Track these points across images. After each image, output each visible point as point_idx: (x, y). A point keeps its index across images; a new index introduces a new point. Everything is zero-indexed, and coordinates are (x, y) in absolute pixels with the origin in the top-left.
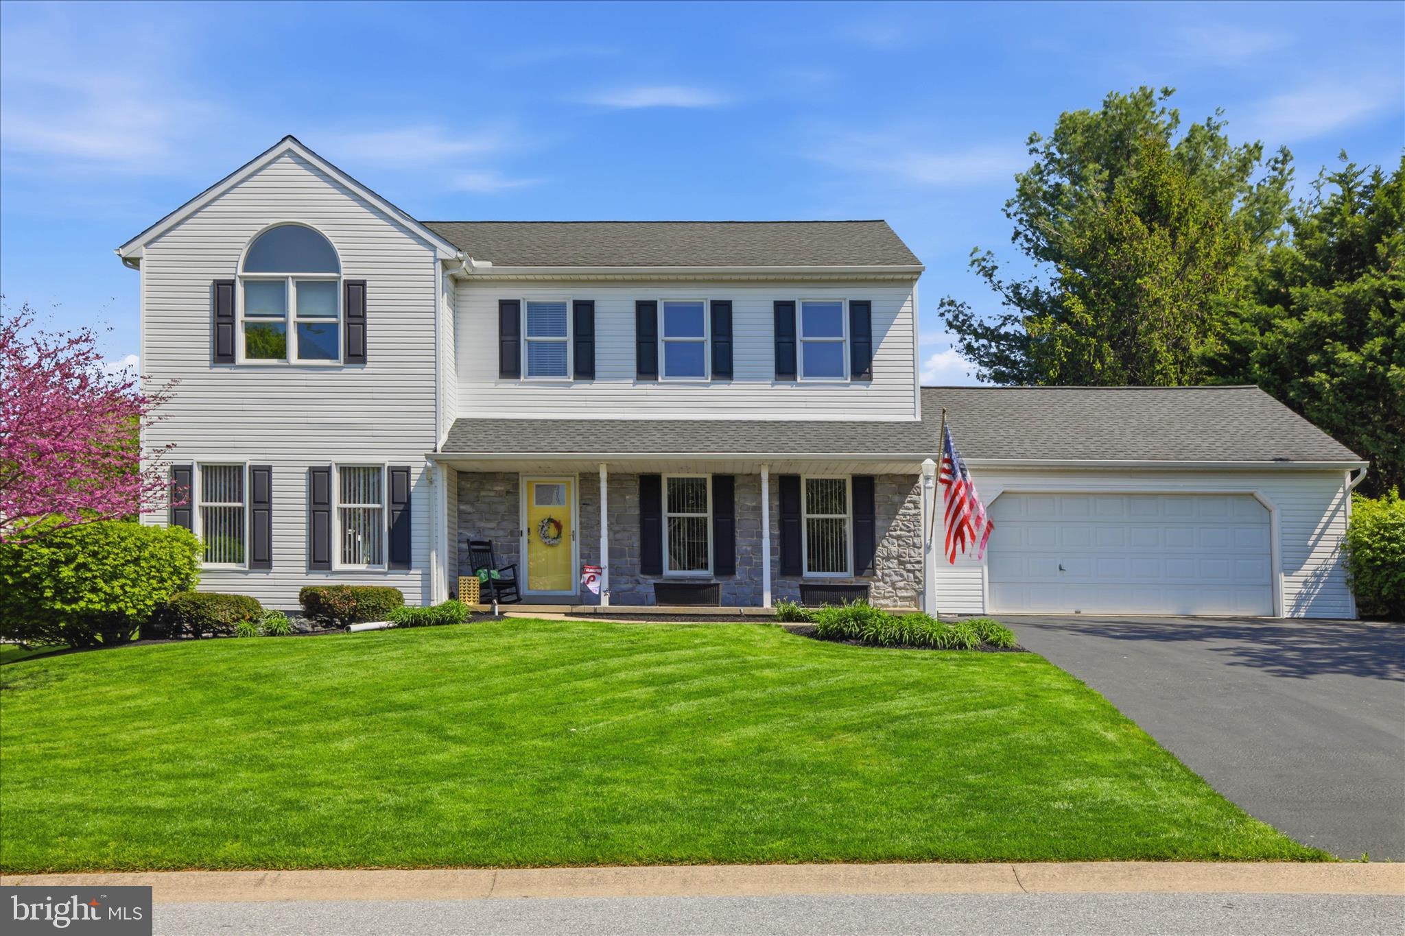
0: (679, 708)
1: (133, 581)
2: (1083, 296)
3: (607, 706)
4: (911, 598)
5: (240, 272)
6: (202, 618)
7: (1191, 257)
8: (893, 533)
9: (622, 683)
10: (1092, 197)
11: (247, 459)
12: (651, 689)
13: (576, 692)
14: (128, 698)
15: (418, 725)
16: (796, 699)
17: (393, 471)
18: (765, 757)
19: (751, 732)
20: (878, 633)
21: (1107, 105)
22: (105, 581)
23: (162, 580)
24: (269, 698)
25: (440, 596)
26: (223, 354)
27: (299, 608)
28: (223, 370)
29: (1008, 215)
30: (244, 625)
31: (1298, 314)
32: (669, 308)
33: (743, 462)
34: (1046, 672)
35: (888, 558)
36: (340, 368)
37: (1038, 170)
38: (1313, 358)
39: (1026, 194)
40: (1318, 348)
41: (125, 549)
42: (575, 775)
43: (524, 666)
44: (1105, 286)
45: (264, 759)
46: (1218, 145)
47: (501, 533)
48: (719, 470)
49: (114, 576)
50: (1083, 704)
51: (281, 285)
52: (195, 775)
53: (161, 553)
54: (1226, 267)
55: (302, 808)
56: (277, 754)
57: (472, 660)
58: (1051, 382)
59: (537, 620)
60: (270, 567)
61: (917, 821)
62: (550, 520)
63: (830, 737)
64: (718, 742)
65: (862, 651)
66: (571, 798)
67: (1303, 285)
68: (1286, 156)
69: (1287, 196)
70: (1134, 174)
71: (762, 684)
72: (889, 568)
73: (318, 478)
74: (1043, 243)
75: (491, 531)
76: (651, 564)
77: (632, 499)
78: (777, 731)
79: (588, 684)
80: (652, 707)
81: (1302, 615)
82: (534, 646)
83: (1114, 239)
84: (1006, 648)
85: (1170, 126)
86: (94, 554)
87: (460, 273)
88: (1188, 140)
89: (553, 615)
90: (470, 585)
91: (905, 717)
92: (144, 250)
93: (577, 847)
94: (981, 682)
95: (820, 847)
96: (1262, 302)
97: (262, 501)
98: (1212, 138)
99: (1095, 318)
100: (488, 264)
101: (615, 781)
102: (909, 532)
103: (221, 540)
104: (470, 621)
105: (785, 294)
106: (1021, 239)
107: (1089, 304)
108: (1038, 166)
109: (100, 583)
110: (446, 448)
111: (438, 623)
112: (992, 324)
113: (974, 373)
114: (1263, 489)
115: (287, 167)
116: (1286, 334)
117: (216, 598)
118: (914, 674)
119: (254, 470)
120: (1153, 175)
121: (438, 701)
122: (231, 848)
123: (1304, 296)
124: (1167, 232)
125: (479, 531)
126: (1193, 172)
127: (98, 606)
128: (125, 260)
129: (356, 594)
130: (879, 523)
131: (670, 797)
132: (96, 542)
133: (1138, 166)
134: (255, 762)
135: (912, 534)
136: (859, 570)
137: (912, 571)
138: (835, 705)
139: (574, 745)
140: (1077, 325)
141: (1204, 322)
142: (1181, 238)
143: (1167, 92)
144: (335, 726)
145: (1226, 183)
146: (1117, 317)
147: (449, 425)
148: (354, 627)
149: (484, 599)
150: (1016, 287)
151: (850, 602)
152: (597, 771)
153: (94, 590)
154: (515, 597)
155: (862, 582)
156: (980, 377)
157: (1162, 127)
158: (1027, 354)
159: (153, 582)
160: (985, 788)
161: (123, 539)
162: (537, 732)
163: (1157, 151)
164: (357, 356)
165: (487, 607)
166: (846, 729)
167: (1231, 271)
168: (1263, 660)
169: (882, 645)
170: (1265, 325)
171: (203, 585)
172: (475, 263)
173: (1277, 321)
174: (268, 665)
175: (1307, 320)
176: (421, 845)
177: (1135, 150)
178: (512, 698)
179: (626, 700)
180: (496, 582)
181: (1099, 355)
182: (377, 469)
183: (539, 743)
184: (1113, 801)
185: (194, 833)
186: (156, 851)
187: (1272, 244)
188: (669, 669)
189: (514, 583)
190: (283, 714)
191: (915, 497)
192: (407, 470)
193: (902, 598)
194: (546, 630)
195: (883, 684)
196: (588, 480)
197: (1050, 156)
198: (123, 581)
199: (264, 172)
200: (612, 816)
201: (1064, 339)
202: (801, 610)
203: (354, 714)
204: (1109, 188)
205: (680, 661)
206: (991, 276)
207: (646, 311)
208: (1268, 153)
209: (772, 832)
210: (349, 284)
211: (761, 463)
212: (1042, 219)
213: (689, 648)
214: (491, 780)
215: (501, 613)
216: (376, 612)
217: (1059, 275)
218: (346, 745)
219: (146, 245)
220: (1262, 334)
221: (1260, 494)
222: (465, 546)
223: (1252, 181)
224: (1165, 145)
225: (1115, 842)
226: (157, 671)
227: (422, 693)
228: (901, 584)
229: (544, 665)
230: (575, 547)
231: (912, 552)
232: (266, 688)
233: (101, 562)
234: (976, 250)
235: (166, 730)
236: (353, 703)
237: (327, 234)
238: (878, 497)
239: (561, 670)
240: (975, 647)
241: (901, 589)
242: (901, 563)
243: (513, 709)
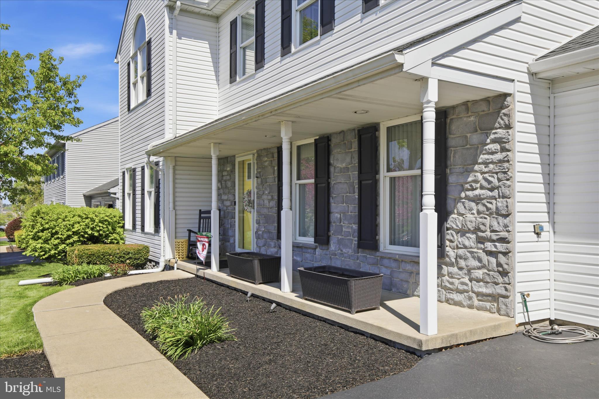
5: (131, 55)
8: (470, 194)
11: (132, 165)
25: (166, 253)
28: (129, 115)
35: (462, 232)
47: (229, 203)
60: (136, 229)
72: (465, 247)
75: (226, 202)
92: (119, 57)
97: (134, 190)
102: (491, 190)
119: (133, 171)
125: (223, 202)
130: (453, 179)
135: (495, 193)
137: (495, 255)
164: (150, 91)
191: (501, 133)
196: (259, 157)
210: (148, 44)
219: (120, 53)
228: (479, 274)
230: (253, 214)
231: (495, 224)
237: (144, 15)
238: (453, 140)
241: (478, 281)
242: (481, 240)
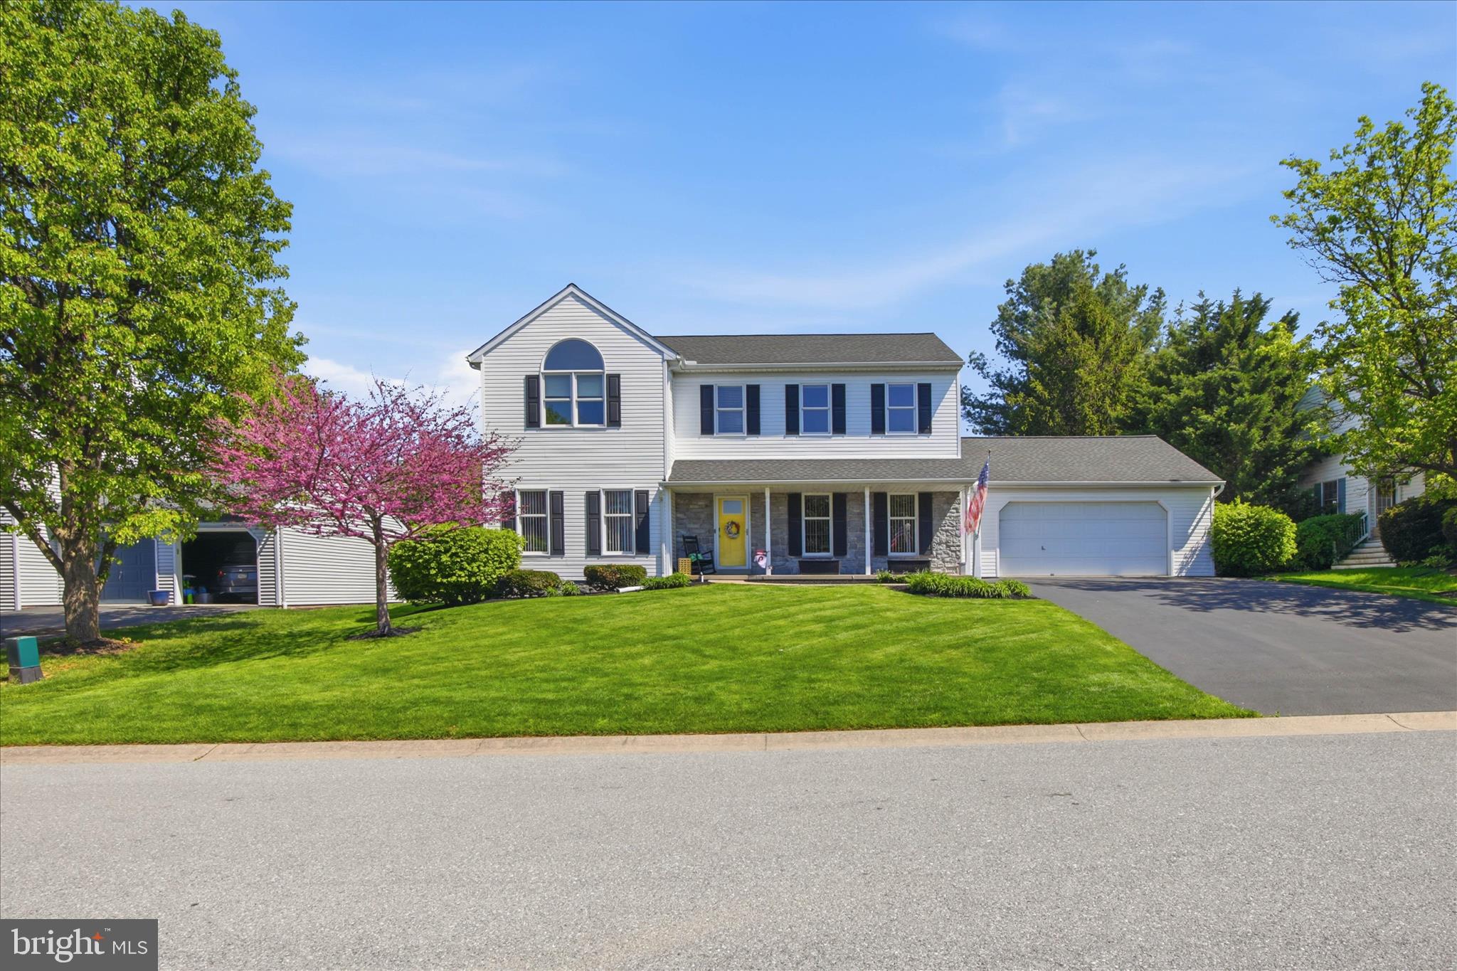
0: (843, 637)
1: (485, 563)
2: (1042, 381)
3: (798, 635)
4: (954, 568)
5: (542, 370)
6: (526, 585)
7: (1106, 357)
8: (943, 528)
9: (802, 621)
10: (1046, 318)
11: (549, 487)
12: (822, 625)
13: (775, 627)
14: (501, 634)
15: (685, 648)
16: (913, 629)
17: (638, 493)
18: (906, 664)
19: (892, 649)
20: (948, 589)
21: (1054, 262)
22: (469, 564)
23: (501, 562)
24: (587, 633)
25: (668, 572)
26: (532, 422)
27: (584, 579)
28: (532, 433)
29: (994, 332)
30: (550, 589)
31: (1177, 391)
32: (806, 389)
33: (854, 484)
34: (1056, 611)
35: (939, 544)
36: (604, 430)
37: (1011, 303)
38: (1185, 418)
39: (1004, 318)
40: (1188, 412)
41: (479, 544)
42: (795, 677)
43: (736, 613)
44: (1055, 374)
45: (599, 669)
46: (1121, 288)
47: (703, 531)
48: (838, 490)
49: (473, 560)
50: (1085, 630)
51: (568, 377)
52: (564, 680)
53: (500, 546)
54: (1128, 363)
55: (636, 699)
56: (608, 666)
57: (703, 607)
58: (1021, 433)
59: (732, 584)
60: (563, 554)
61: (1014, 700)
62: (733, 523)
63: (941, 652)
64: (874, 656)
65: (941, 600)
66: (797, 692)
67: (1178, 374)
68: (1161, 293)
69: (1161, 318)
70: (1072, 304)
71: (888, 621)
72: (941, 549)
73: (592, 499)
74: (1015, 348)
75: (696, 529)
76: (795, 549)
77: (784, 509)
78: (908, 649)
79: (781, 622)
80: (827, 636)
81: (1183, 574)
82: (740, 600)
83: (1061, 345)
84: (1026, 597)
85: (1093, 275)
86: (461, 547)
87: (677, 369)
88: (1104, 283)
89: (739, 581)
90: (685, 563)
91: (983, 639)
92: (483, 358)
93: (812, 720)
94: (1021, 618)
95: (960, 717)
96: (1153, 385)
97: (558, 513)
98: (1118, 283)
99: (1049, 393)
100: (694, 363)
101: (820, 680)
102: (953, 527)
103: (532, 537)
104: (690, 585)
105: (878, 380)
106: (1002, 347)
107: (1046, 386)
108: (1012, 299)
109: (466, 565)
110: (671, 478)
111: (671, 587)
112: (982, 399)
113: (971, 429)
114: (1165, 499)
115: (570, 303)
116: (1169, 403)
117: (533, 573)
118: (979, 613)
119: (553, 493)
120: (1085, 305)
121: (692, 634)
122: (602, 722)
123: (1180, 381)
124: (1092, 341)
125: (689, 530)
126: (1106, 304)
127: (463, 579)
128: (471, 364)
129: (619, 570)
130: (934, 522)
131: (857, 688)
132: (462, 540)
133: (1074, 300)
134: (595, 672)
135: (955, 528)
136: (922, 552)
137: (955, 551)
138: (939, 633)
139: (785, 659)
140: (1038, 398)
141: (1114, 396)
142: (1101, 344)
143: (1091, 254)
144: (634, 650)
145: (1125, 310)
146: (1063, 392)
147: (672, 464)
148: (621, 590)
149: (694, 572)
150: (998, 375)
151: (921, 571)
152: (806, 675)
153: (462, 569)
154: (711, 571)
155: (924, 558)
156: (975, 431)
157: (1088, 276)
158: (1005, 418)
159: (496, 563)
160: (1046, 680)
161: (477, 537)
162: (759, 652)
163: (1085, 290)
164: (615, 422)
165: (696, 577)
166: (950, 647)
167: (1131, 364)
168: (1180, 601)
169: (951, 596)
170: (1157, 398)
171: (523, 566)
172: (687, 362)
173: (1163, 396)
174: (580, 613)
175: (1182, 395)
176: (717, 720)
177: (1072, 290)
178: (737, 632)
179: (809, 632)
180: (701, 561)
181: (1052, 417)
182: (628, 492)
183: (762, 658)
184: (1124, 687)
185: (577, 713)
186: (558, 724)
187: (1153, 349)
188: (828, 613)
189: (711, 562)
190: (600, 643)
191: (957, 506)
192: (647, 492)
193: (948, 568)
194: (741, 590)
195: (962, 620)
196: (757, 498)
197: (1019, 293)
198: (478, 563)
199: (557, 307)
200: (826, 701)
201: (1031, 407)
202: (893, 576)
203: (644, 642)
204: (1057, 313)
205: (834, 608)
206: (982, 369)
207: (791, 391)
208: (1151, 292)
209: (928, 709)
210: (609, 376)
211: (864, 485)
212: (1015, 333)
213: (835, 600)
214: (744, 681)
215: (705, 581)
216: (633, 581)
217: (1025, 368)
218: (647, 661)
219: (485, 354)
220: (1155, 404)
221: (1162, 502)
222: (681, 540)
223: (1141, 309)
224: (1091, 287)
225: (1134, 710)
226: (512, 618)
227: (682, 629)
228: (948, 559)
229: (749, 612)
230: (748, 539)
231: (955, 540)
232: (584, 627)
233: (465, 551)
234: (973, 353)
235: (533, 653)
236: (642, 635)
237: (596, 345)
238: (935, 506)
239: (761, 614)
240: (1008, 597)
241: (948, 562)
242: (948, 546)
243: (740, 638)
